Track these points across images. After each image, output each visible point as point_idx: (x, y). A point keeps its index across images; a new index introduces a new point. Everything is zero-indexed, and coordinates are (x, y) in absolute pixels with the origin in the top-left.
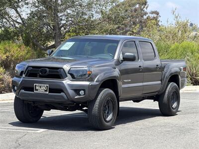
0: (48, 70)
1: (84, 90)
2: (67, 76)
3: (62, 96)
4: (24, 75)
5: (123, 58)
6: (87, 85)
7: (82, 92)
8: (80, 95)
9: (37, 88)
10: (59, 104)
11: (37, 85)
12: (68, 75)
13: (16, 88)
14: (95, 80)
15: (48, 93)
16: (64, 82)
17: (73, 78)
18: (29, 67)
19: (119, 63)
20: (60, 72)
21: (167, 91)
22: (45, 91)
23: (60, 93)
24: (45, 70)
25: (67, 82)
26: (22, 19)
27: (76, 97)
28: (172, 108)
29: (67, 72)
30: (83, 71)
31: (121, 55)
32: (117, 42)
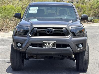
9: (45, 44)
11: (45, 42)
15: (56, 47)
16: (69, 39)
17: (73, 35)
27: (78, 50)
29: (70, 31)
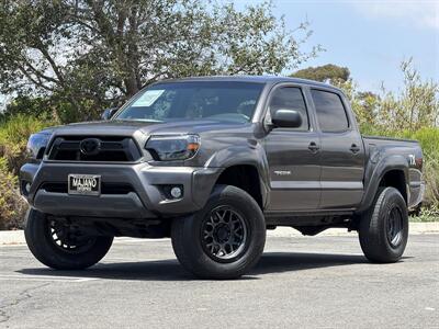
0: (99, 142)
1: (180, 186)
2: (141, 155)
3: (131, 201)
4: (46, 157)
5: (273, 121)
6: (187, 174)
7: (176, 191)
8: (171, 197)
9: (75, 184)
10: (125, 219)
11: (75, 176)
12: (145, 152)
13: (28, 187)
14: (207, 164)
15: (98, 193)
16: (135, 168)
17: (154, 159)
18: (56, 137)
19: (263, 132)
20: (128, 146)
21: (377, 206)
22: (93, 189)
23: (126, 193)
24: (93, 143)
25: (142, 168)
26: (56, 69)
27: (163, 202)
28: (391, 245)
29: (142, 146)
30: (178, 143)
31: (268, 114)
32: (259, 87)
